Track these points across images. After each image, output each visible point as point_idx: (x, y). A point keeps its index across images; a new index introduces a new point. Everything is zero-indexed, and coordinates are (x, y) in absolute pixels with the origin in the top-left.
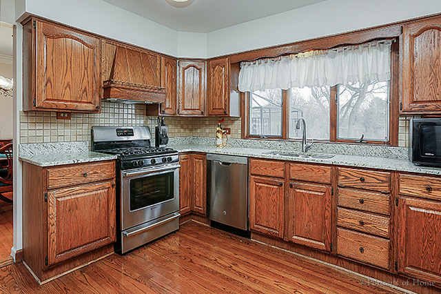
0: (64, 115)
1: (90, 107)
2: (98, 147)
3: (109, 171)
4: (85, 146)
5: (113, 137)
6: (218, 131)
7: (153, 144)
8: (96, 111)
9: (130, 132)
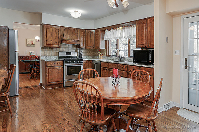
0: (51, 48)
1: (57, 46)
2: (60, 57)
3: (61, 64)
4: (57, 57)
5: (64, 54)
6: (99, 54)
7: (78, 58)
8: (59, 47)
9: (70, 53)
